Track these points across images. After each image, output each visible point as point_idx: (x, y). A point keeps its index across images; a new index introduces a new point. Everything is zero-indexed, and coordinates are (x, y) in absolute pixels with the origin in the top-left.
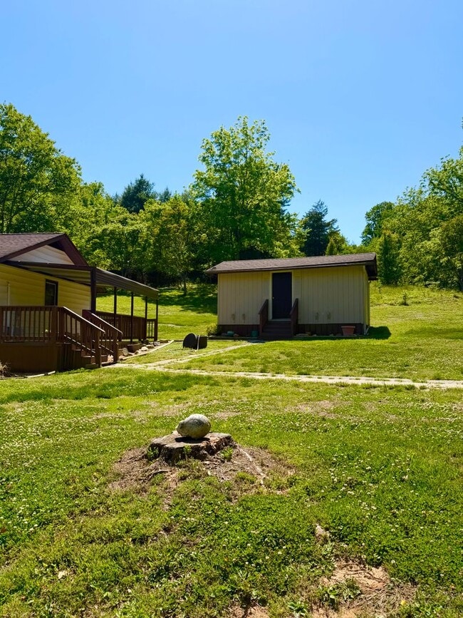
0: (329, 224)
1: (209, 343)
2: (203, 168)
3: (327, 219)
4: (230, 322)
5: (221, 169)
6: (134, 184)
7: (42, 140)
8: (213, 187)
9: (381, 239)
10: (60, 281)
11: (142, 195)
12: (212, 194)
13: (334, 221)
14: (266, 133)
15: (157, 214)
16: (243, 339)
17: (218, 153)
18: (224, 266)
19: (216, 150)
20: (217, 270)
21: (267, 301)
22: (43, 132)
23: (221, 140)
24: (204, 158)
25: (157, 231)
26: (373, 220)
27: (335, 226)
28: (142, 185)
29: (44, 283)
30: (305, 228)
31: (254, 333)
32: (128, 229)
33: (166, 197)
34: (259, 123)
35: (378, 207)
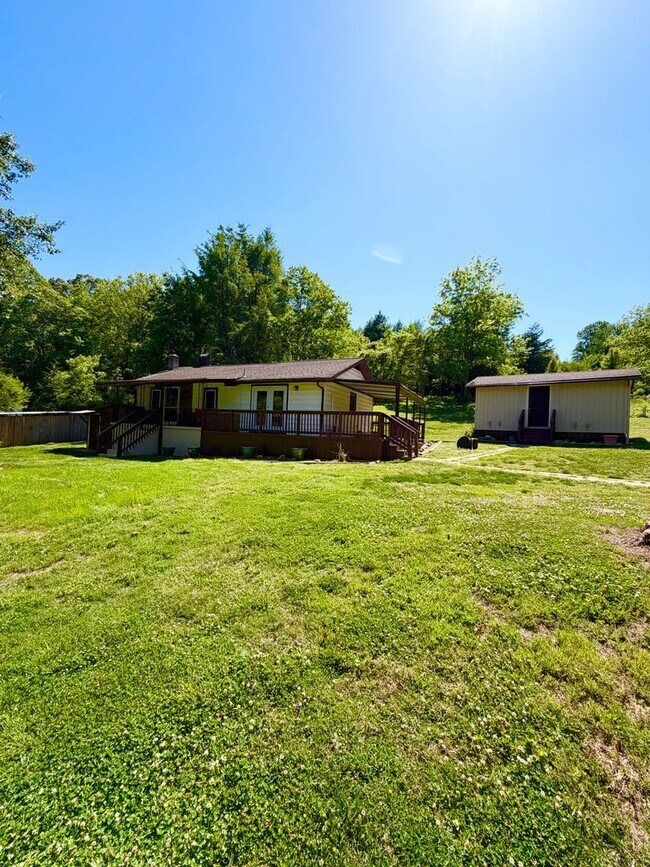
0: (544, 343)
1: (479, 445)
2: (440, 301)
3: (541, 339)
4: (486, 427)
5: (456, 301)
6: (374, 318)
7: (325, 289)
8: (448, 316)
9: (608, 356)
10: (358, 393)
11: (380, 327)
12: (447, 321)
13: (549, 340)
14: (498, 267)
15: (399, 341)
16: (501, 443)
17: (454, 288)
18: (479, 381)
19: (453, 286)
20: (476, 384)
21: (524, 411)
22: (326, 284)
23: (457, 278)
24: (443, 294)
25: (401, 353)
26: (586, 338)
27: (550, 345)
28: (380, 319)
29: (349, 395)
30: (527, 347)
31: (511, 438)
32: (378, 353)
33: (398, 327)
34: (492, 260)
35: (590, 327)
